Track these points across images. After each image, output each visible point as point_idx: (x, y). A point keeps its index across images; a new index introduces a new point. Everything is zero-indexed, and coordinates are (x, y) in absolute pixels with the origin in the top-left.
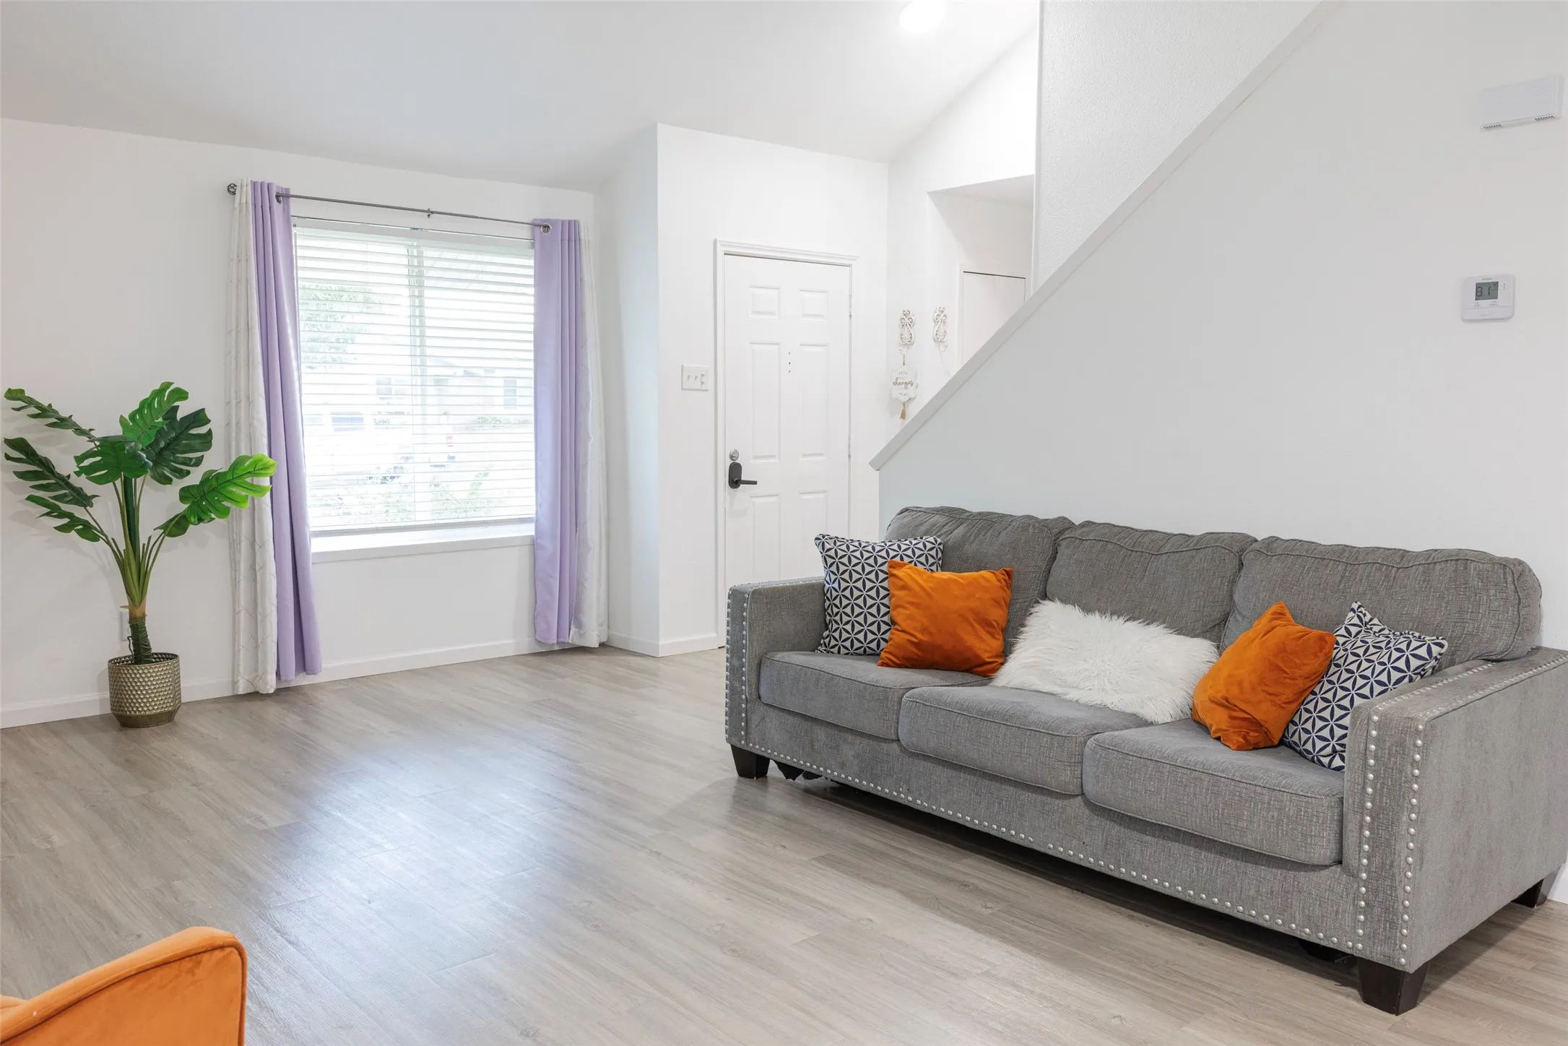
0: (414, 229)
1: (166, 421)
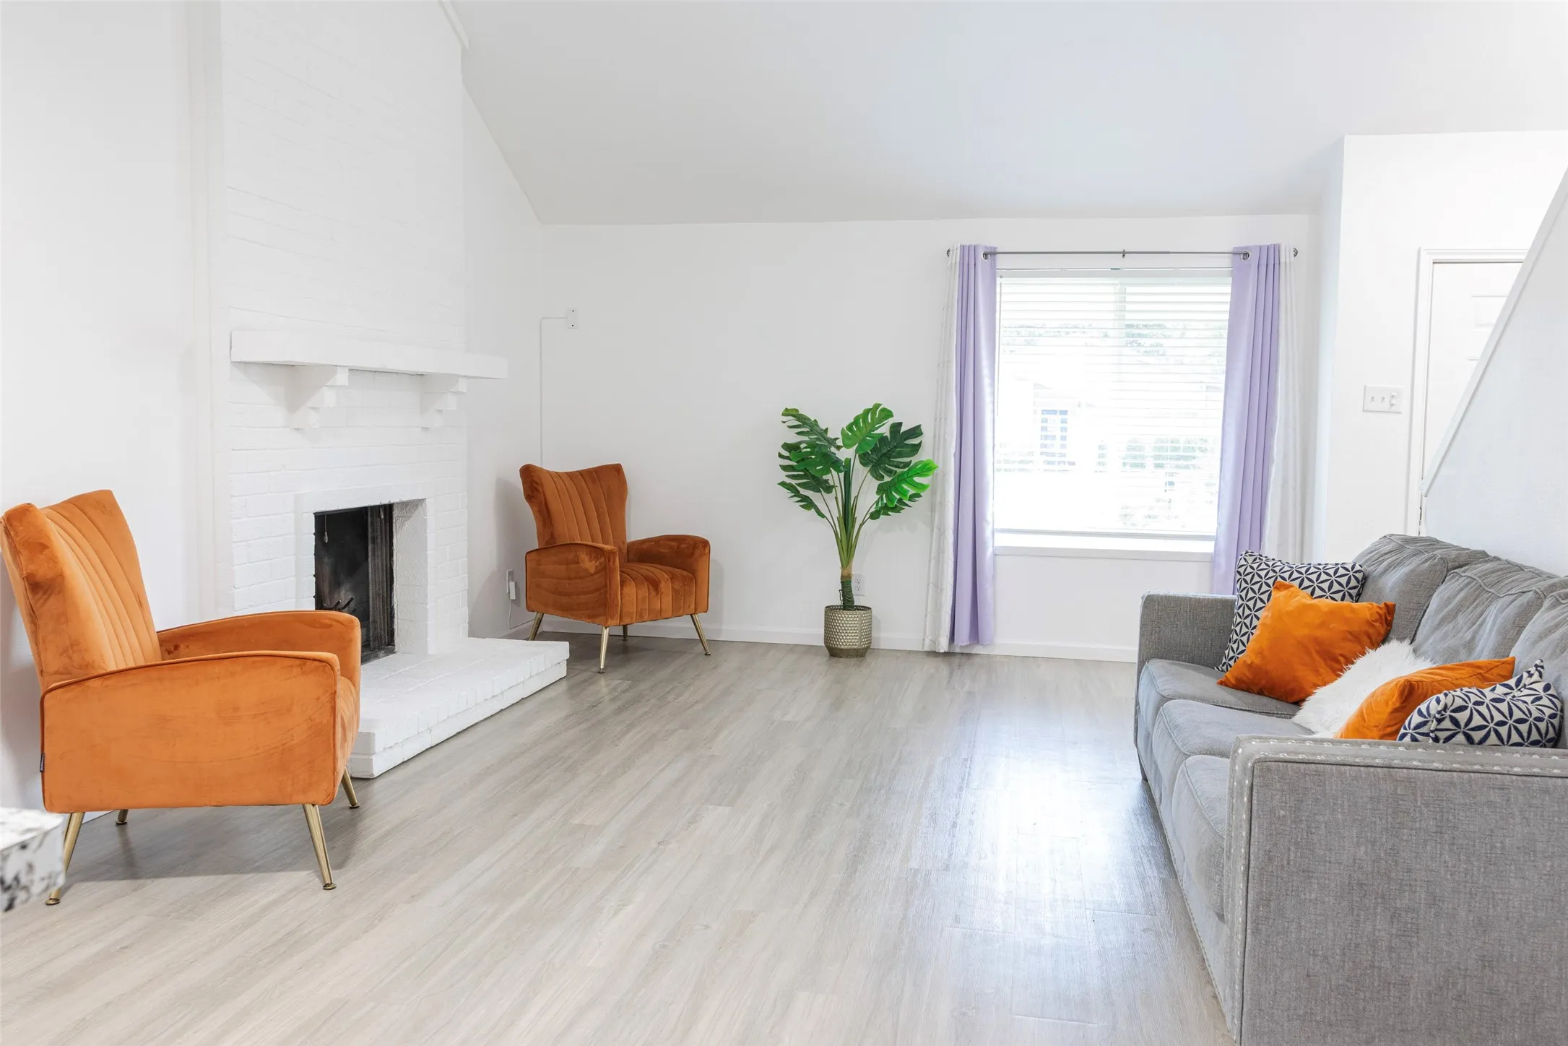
0: (1115, 269)
1: (891, 432)
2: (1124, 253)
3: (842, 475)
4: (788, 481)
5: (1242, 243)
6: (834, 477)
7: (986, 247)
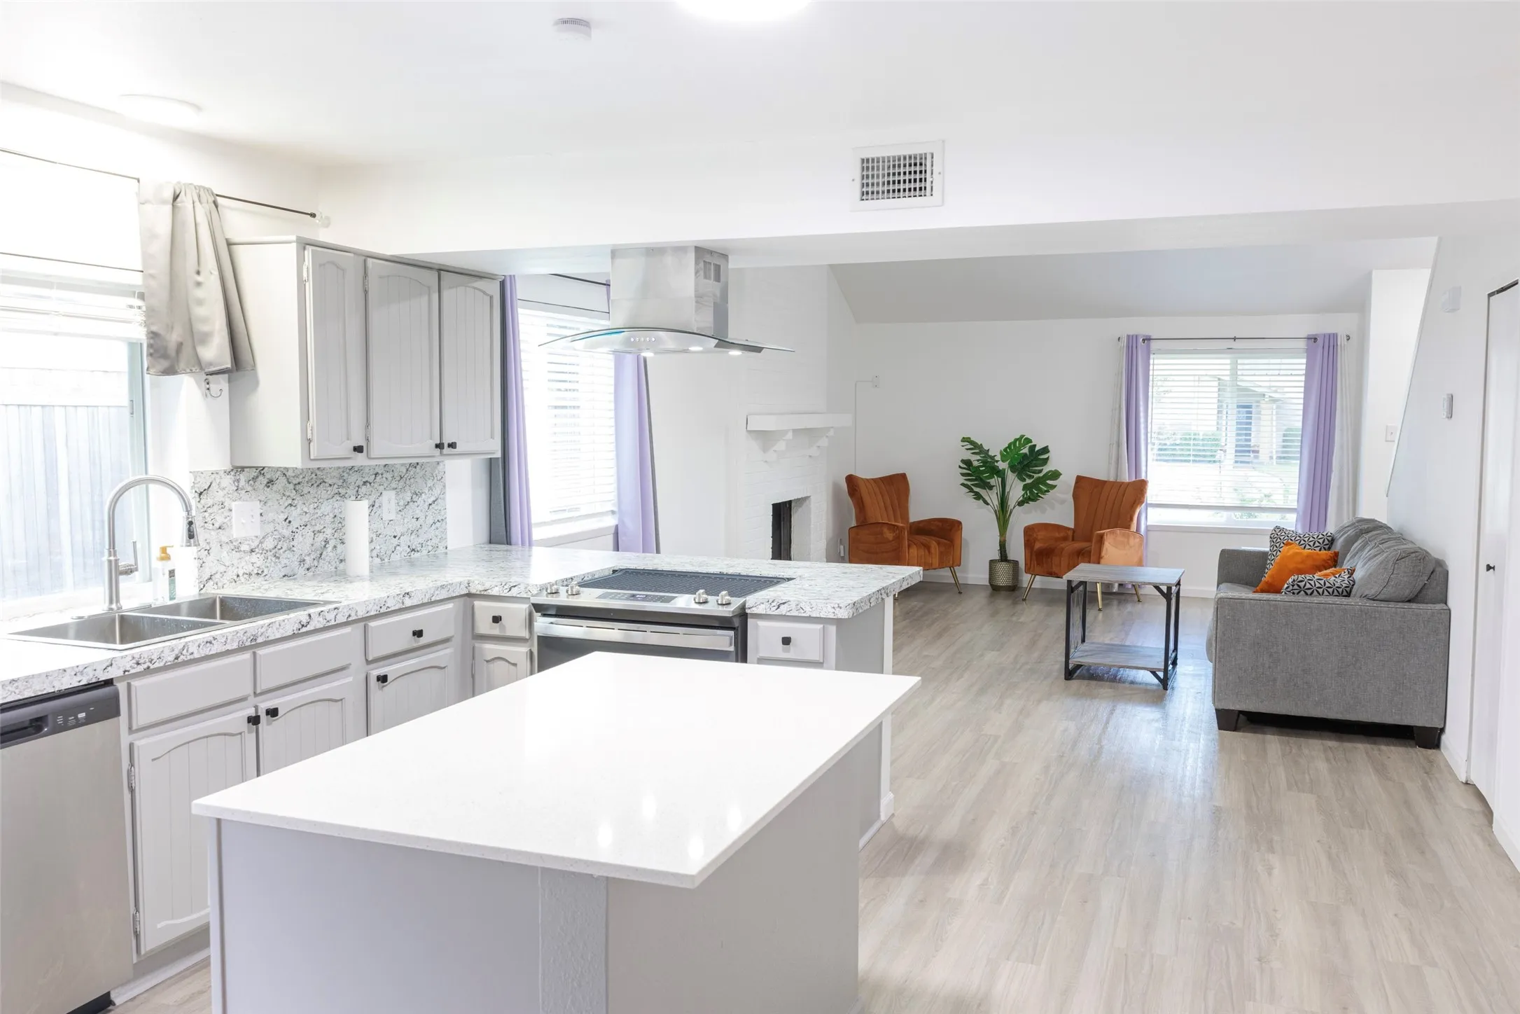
0: (1229, 349)
1: (1029, 452)
2: (1235, 339)
3: (1000, 479)
4: (966, 482)
5: (1313, 331)
6: (995, 481)
7: (1144, 336)
